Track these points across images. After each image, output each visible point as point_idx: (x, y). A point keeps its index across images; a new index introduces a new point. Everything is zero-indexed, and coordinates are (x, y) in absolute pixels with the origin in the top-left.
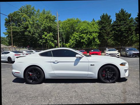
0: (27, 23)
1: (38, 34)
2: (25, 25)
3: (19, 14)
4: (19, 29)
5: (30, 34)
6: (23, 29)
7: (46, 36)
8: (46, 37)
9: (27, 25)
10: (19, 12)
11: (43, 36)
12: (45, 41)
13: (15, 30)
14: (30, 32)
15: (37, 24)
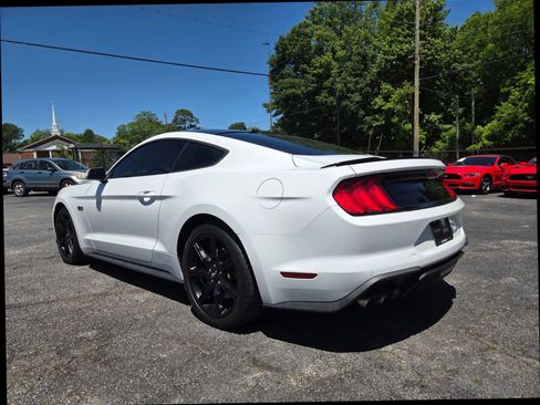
0: (328, 57)
1: (361, 94)
2: (321, 67)
3: (308, 30)
4: (301, 86)
5: (331, 99)
6: (313, 82)
7: (387, 98)
8: (389, 105)
9: (328, 67)
10: (308, 26)
11: (379, 101)
12: (383, 122)
13: (290, 91)
14: (332, 92)
15: (359, 54)
